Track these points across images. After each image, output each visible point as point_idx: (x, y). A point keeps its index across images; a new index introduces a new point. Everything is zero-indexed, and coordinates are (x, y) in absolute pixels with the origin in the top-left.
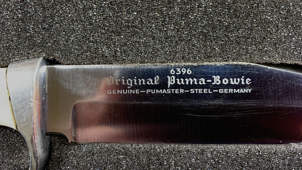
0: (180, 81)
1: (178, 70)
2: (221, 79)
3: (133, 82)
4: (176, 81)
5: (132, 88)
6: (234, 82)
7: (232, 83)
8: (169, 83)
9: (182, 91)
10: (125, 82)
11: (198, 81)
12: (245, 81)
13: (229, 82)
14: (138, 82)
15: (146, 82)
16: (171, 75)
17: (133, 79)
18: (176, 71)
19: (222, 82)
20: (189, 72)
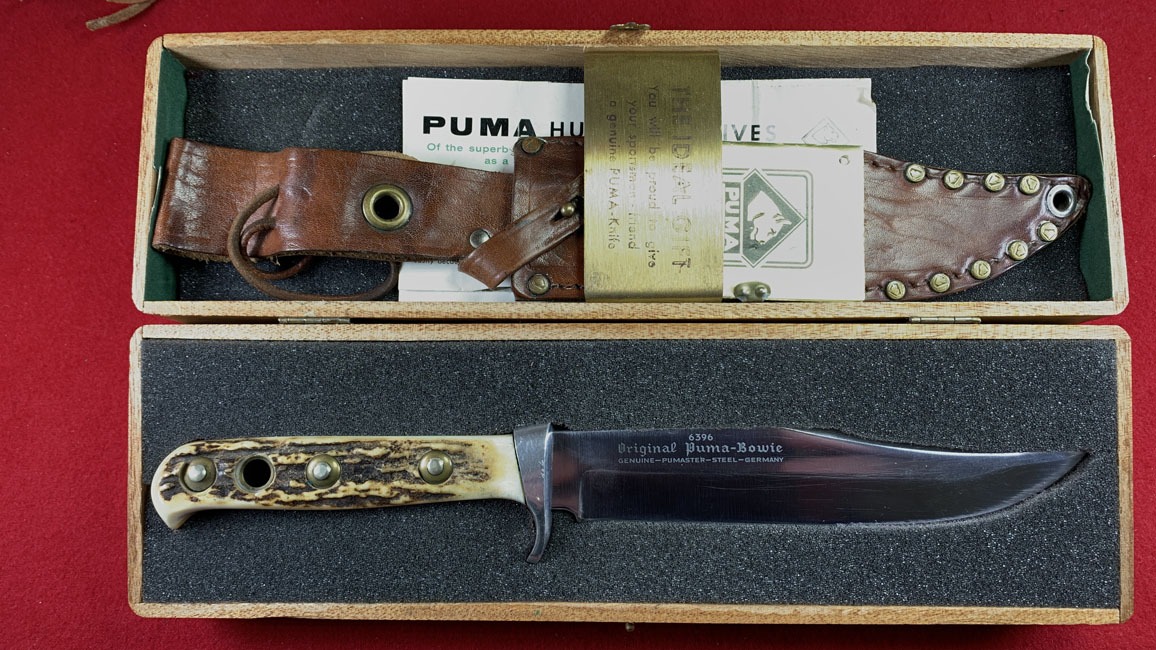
0: (701, 449)
1: (698, 435)
2: (747, 447)
3: (647, 450)
4: (696, 448)
5: (646, 457)
6: (762, 450)
7: (760, 450)
8: (688, 450)
9: (703, 460)
10: (638, 450)
11: (720, 449)
12: (775, 449)
13: (757, 449)
14: (652, 449)
15: (661, 449)
16: (689, 442)
17: (647, 446)
18: (695, 437)
19: (748, 449)
20: (710, 438)
